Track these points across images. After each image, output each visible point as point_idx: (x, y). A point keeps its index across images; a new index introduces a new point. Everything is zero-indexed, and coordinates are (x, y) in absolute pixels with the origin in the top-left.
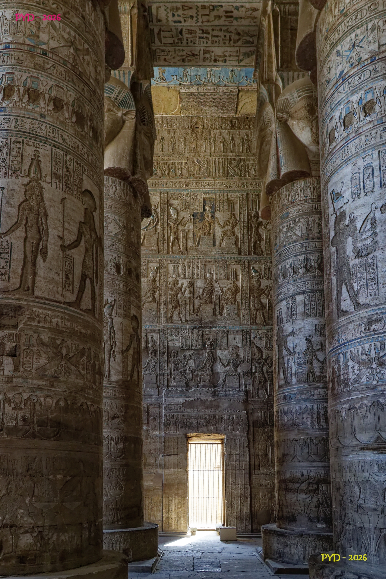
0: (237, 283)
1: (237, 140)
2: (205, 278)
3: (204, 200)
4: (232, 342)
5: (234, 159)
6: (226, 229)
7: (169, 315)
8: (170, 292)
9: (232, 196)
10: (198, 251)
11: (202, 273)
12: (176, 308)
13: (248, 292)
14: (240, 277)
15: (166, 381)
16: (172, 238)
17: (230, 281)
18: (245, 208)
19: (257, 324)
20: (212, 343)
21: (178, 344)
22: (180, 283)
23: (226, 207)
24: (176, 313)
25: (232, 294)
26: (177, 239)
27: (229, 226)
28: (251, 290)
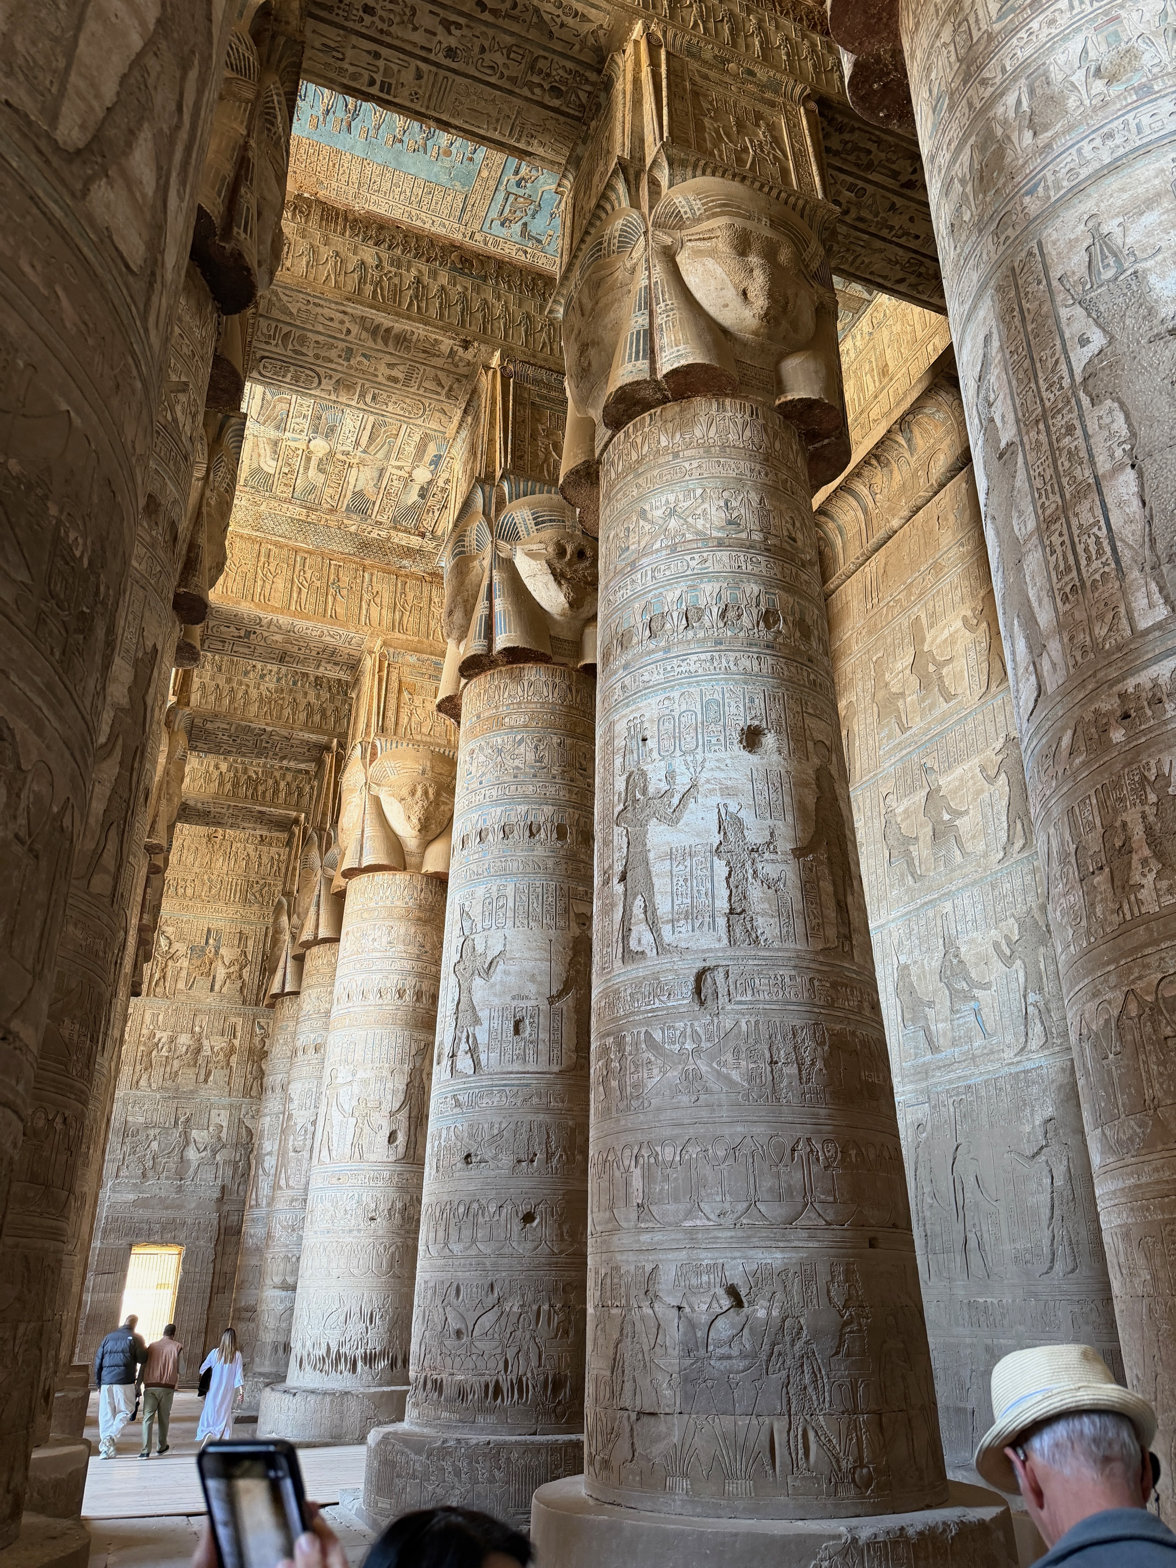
0: (234, 1041)
1: (265, 860)
2: (193, 1032)
3: (209, 930)
4: (215, 1120)
5: (257, 883)
6: (231, 970)
7: (135, 1078)
8: (141, 1048)
9: (247, 929)
10: (188, 996)
11: (190, 1026)
12: (146, 1070)
13: (246, 1054)
14: (239, 1034)
15: (115, 1170)
16: (157, 976)
17: (225, 1039)
18: (261, 945)
19: (251, 1097)
20: (188, 1120)
21: (141, 1120)
22: (157, 1036)
23: (236, 942)
24: (145, 1077)
25: (225, 1056)
26: (164, 977)
27: (237, 967)
28: (251, 1051)
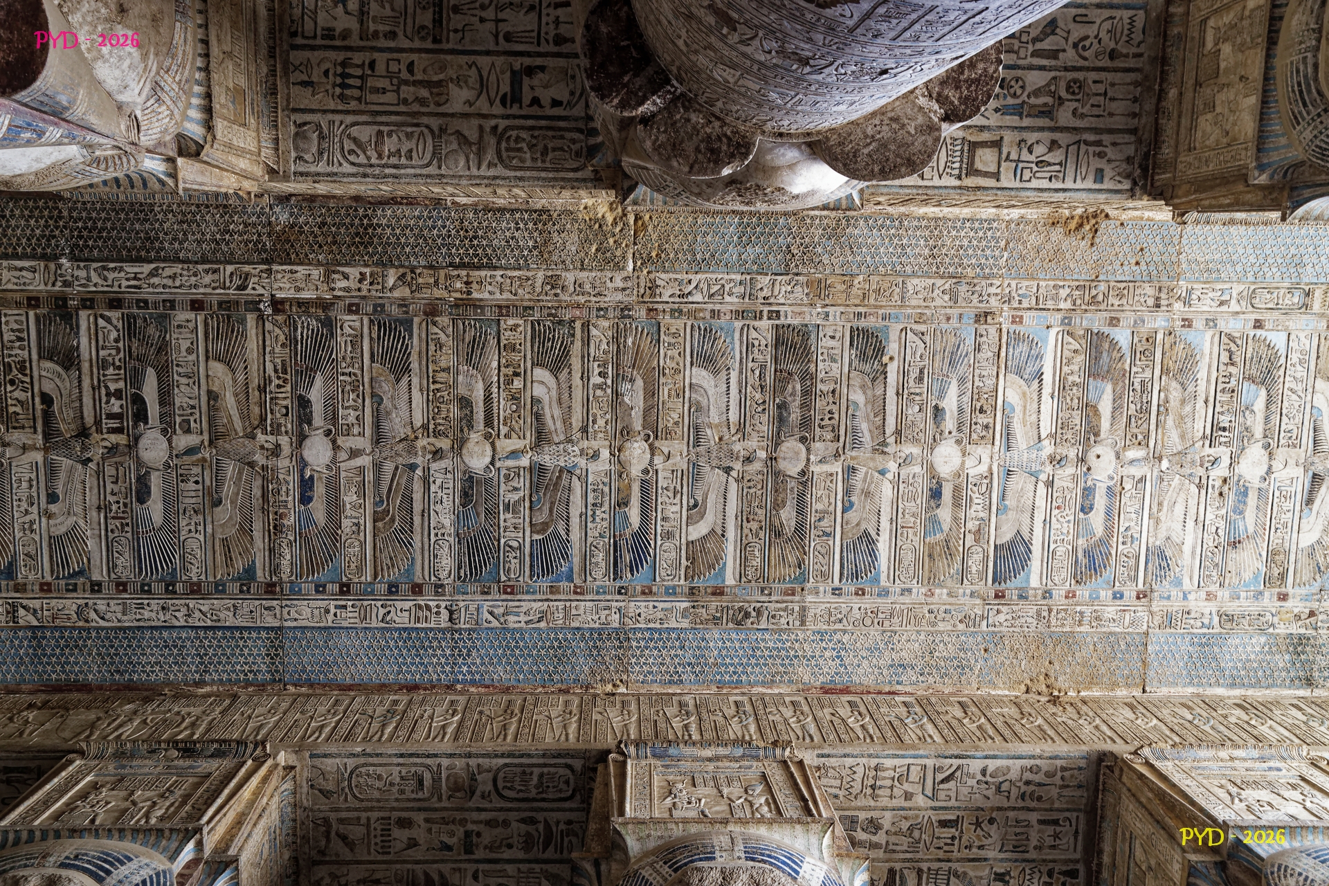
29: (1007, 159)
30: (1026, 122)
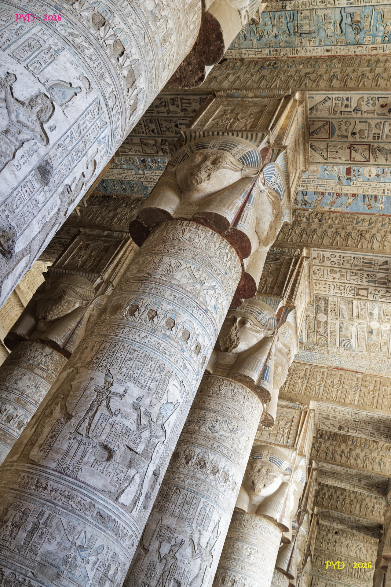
29: (371, 293)
30: (377, 285)
